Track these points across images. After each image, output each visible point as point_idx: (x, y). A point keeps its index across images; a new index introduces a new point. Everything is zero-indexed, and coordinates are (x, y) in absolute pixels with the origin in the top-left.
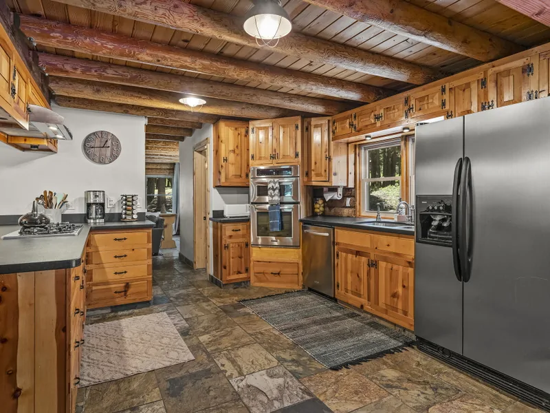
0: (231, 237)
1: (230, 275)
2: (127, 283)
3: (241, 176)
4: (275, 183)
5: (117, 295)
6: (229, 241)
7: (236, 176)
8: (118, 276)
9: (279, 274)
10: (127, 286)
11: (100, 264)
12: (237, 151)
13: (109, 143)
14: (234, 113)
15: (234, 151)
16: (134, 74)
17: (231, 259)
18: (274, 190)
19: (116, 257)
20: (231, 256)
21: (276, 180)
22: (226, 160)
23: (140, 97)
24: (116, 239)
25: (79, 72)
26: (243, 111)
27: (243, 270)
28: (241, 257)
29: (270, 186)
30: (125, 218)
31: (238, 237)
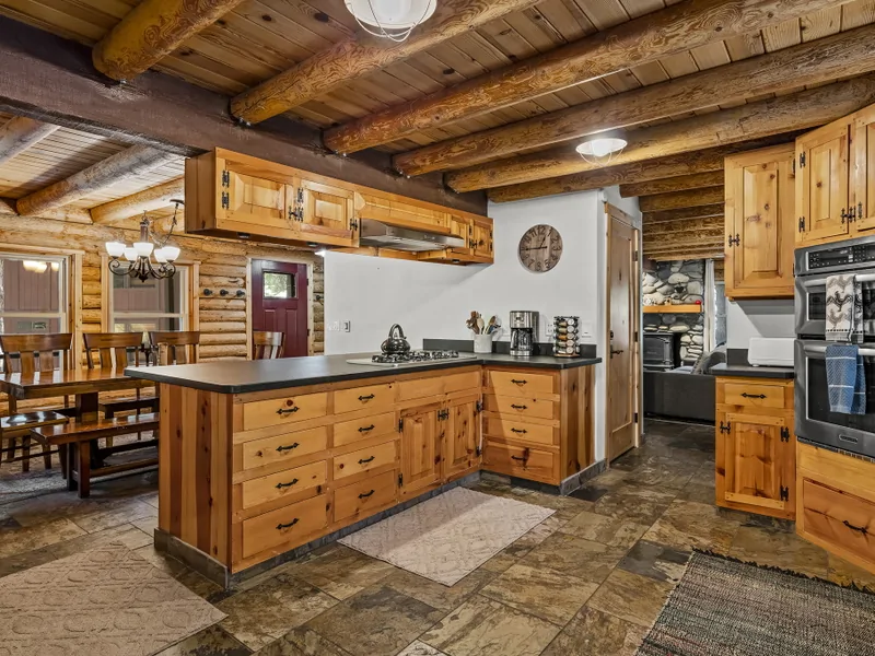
0: (738, 408)
1: (733, 490)
2: (527, 449)
3: (777, 273)
4: (843, 285)
5: (514, 461)
6: (732, 416)
7: (763, 274)
8: (514, 435)
9: (864, 531)
10: (526, 452)
11: (496, 412)
12: (764, 218)
13: (547, 242)
14: (723, 137)
15: (758, 218)
16: (481, 141)
17: (738, 458)
18: (839, 302)
19: (513, 406)
20: (738, 450)
21: (846, 277)
22: (737, 241)
23: (543, 166)
24: (513, 381)
25: (428, 163)
26: (745, 124)
27: (773, 489)
28: (766, 459)
29: (830, 293)
30: (557, 352)
31: (758, 411)
